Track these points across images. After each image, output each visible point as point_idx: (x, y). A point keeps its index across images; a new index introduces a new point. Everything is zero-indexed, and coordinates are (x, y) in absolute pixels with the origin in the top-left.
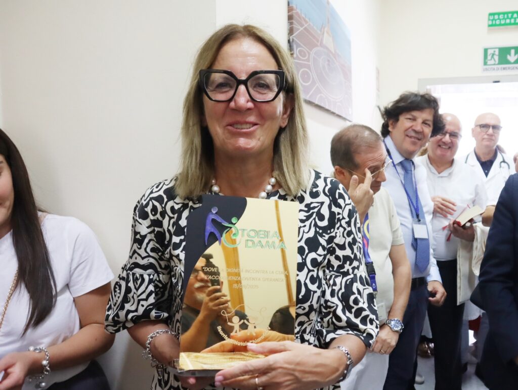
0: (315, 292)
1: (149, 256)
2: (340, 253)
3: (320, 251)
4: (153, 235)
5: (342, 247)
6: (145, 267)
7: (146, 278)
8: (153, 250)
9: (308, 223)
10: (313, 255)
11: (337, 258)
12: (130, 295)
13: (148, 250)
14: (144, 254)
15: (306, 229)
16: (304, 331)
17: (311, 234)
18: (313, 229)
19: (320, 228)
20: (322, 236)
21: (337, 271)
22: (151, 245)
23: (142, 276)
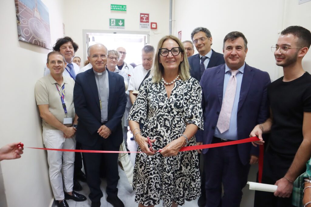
0: (185, 107)
1: (143, 96)
2: (192, 98)
3: (188, 96)
4: (144, 90)
5: (194, 97)
6: (141, 99)
7: (141, 102)
8: (144, 95)
9: (185, 89)
10: (185, 97)
11: (192, 99)
12: (135, 106)
13: (143, 94)
14: (141, 95)
15: (185, 90)
16: (181, 117)
17: (186, 92)
18: (187, 90)
19: (189, 91)
20: (189, 93)
21: (191, 103)
22: (144, 93)
23: (140, 101)
